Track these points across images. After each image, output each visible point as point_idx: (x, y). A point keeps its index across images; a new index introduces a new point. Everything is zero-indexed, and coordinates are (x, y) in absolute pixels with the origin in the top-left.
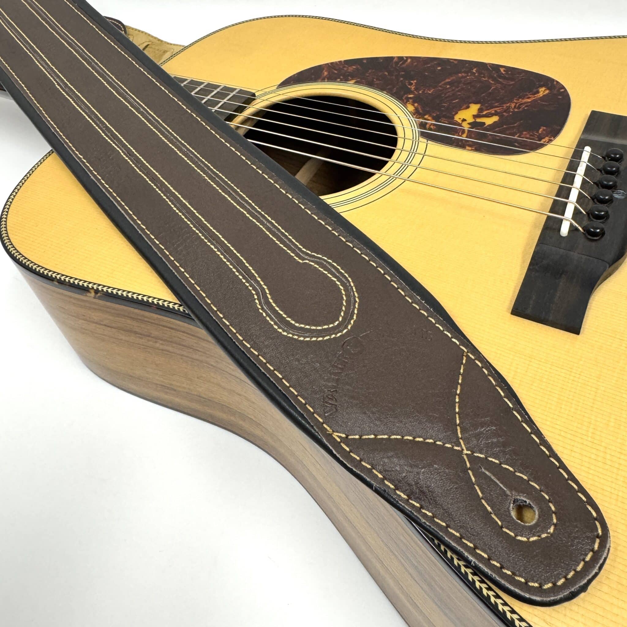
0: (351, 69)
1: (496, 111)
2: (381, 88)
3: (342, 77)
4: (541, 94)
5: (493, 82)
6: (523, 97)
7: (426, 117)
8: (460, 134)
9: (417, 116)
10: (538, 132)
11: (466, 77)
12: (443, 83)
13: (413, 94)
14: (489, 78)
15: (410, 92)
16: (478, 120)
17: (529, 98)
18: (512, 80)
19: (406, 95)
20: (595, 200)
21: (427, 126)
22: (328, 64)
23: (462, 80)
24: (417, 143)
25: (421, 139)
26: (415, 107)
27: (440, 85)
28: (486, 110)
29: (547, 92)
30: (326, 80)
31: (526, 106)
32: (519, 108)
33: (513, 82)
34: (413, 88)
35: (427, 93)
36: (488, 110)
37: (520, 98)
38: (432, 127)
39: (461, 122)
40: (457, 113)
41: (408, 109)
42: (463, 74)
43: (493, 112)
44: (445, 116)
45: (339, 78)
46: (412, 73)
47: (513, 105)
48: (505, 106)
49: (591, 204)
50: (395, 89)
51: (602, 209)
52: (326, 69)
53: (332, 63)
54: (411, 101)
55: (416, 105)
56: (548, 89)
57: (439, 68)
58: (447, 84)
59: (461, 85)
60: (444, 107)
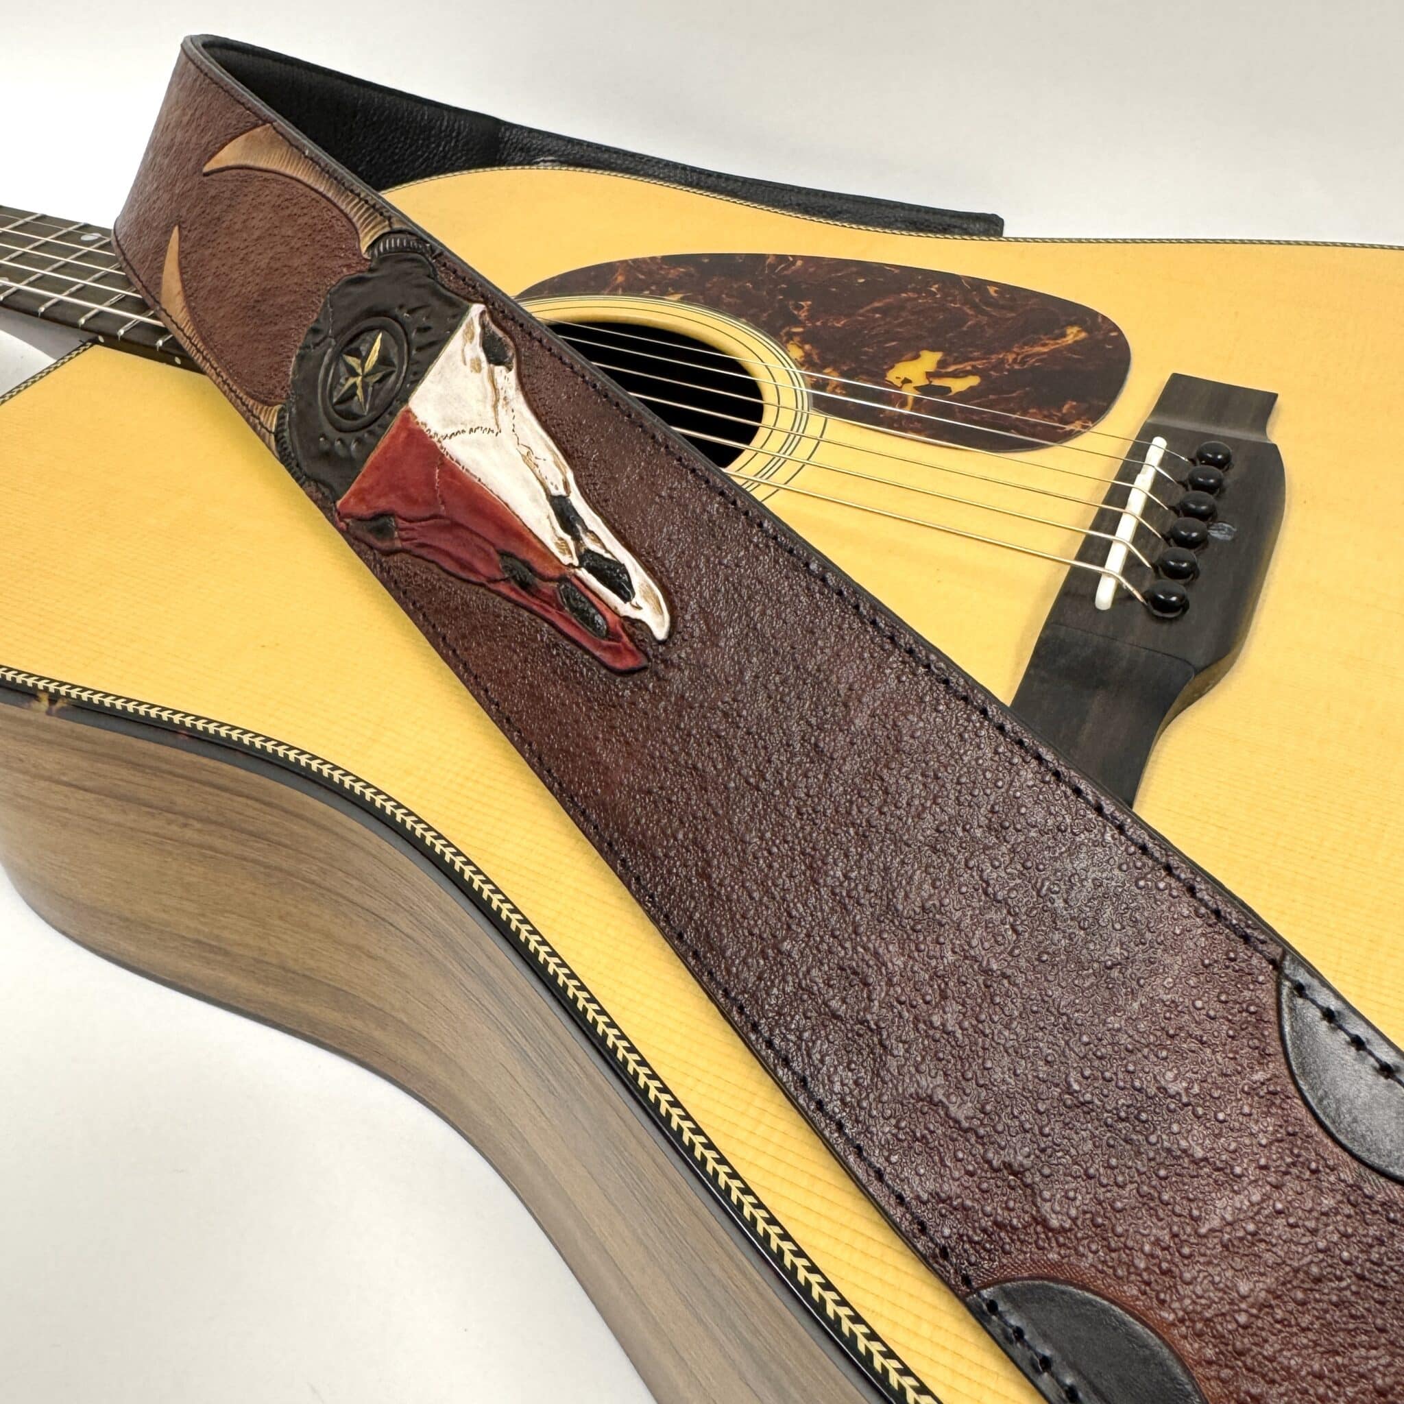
0: (673, 274)
1: (973, 367)
2: (736, 312)
3: (653, 288)
4: (1070, 339)
5: (970, 312)
6: (1033, 343)
7: (827, 371)
8: (897, 403)
9: (807, 367)
10: (1060, 410)
11: (915, 299)
12: (868, 308)
13: (804, 327)
14: (964, 304)
15: (798, 323)
16: (937, 382)
17: (1044, 345)
18: (1011, 309)
19: (787, 329)
20: (1172, 541)
21: (830, 386)
22: (625, 262)
23: (907, 304)
24: (805, 419)
25: (814, 413)
26: (805, 353)
27: (861, 311)
28: (955, 363)
29: (1083, 335)
30: (620, 291)
31: (1037, 361)
32: (1023, 362)
33: (1013, 315)
35: (834, 327)
36: (960, 363)
37: (1025, 344)
38: (839, 390)
39: (899, 383)
40: (892, 367)
41: (789, 353)
42: (911, 294)
43: (969, 368)
44: (869, 371)
45: (648, 289)
46: (804, 286)
47: (1010, 357)
48: (994, 358)
49: (1162, 548)
50: (764, 315)
51: (1185, 558)
52: (620, 270)
53: (635, 261)
54: (797, 339)
55: (807, 347)
56: (1085, 330)
57: (862, 281)
58: (876, 310)
59: (904, 314)
60: (866, 353)
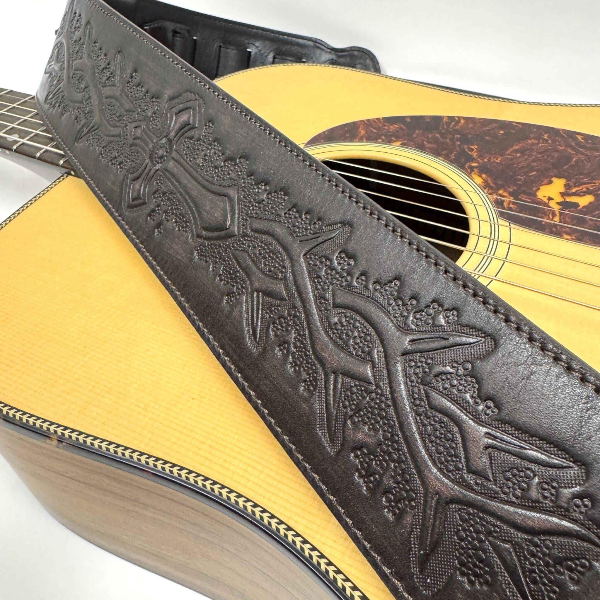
0: (393, 128)
1: (587, 188)
2: (436, 153)
3: (383, 137)
5: (573, 152)
7: (501, 192)
8: (551, 217)
9: (488, 190)
11: (537, 144)
12: (511, 150)
13: (478, 162)
14: (567, 147)
15: (473, 160)
16: (569, 199)
19: (468, 163)
21: (505, 204)
22: (363, 121)
23: (534, 147)
24: (496, 226)
25: (501, 222)
26: (484, 180)
27: (508, 152)
28: (575, 187)
30: (365, 141)
34: (475, 154)
35: (495, 162)
36: (579, 186)
38: (511, 206)
39: (547, 201)
40: (539, 189)
41: (475, 180)
42: (534, 141)
43: (584, 189)
44: (524, 192)
45: (380, 139)
46: (470, 136)
48: (598, 183)
50: (453, 155)
52: (361, 126)
53: (368, 120)
54: (476, 170)
55: (484, 176)
57: (502, 132)
58: (516, 151)
59: (534, 154)
60: (520, 180)
